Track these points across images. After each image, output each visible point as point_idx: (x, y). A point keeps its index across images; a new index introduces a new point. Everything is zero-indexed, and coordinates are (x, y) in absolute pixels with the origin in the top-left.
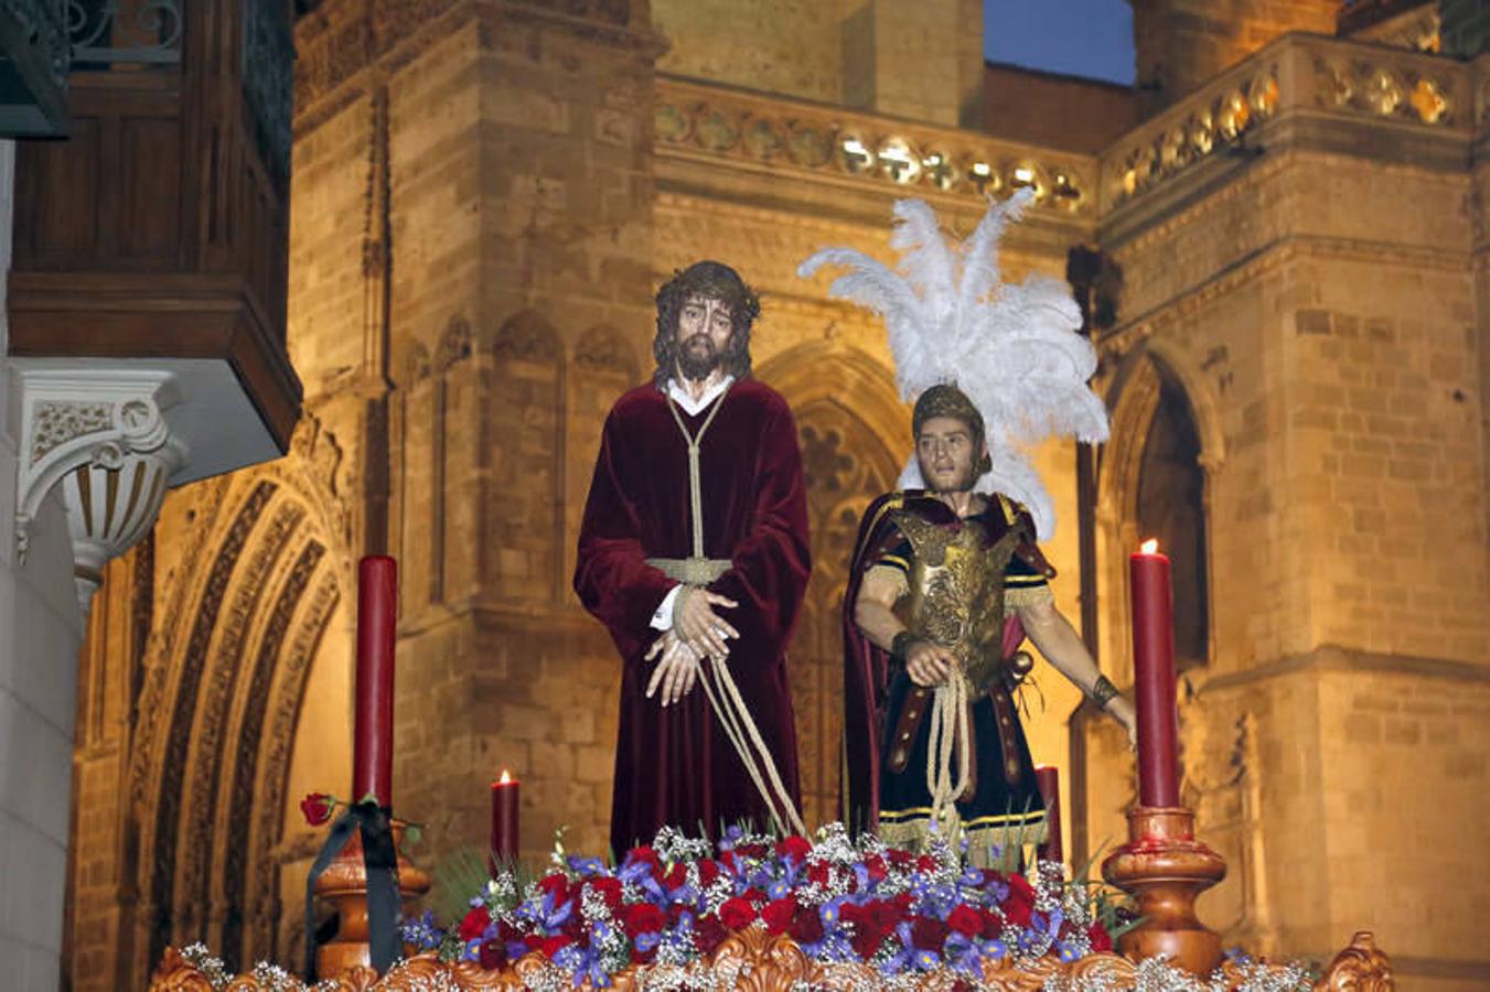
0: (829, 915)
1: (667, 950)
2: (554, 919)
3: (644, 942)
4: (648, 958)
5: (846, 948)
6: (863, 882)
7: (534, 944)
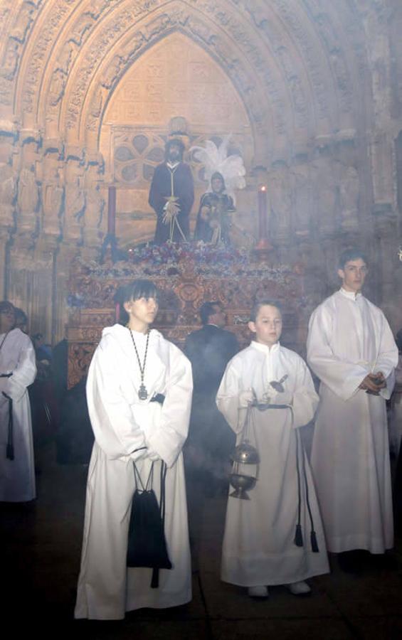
0: (201, 255)
1: (169, 261)
2: (148, 255)
3: (165, 259)
4: (166, 262)
5: (204, 261)
6: (207, 250)
7: (144, 260)
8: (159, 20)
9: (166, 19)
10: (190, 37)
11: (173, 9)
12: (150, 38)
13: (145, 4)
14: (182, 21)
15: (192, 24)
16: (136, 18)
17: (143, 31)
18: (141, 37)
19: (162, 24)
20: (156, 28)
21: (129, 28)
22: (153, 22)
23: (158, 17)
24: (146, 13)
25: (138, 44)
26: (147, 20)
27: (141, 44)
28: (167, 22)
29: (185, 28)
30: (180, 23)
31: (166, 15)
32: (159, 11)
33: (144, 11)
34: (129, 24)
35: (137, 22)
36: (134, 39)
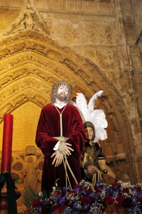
8: (20, 97)
9: (24, 96)
10: (37, 104)
11: (27, 92)
12: (15, 106)
13: (13, 90)
14: (32, 97)
15: (37, 98)
16: (8, 97)
17: (12, 103)
18: (10, 106)
19: (22, 99)
20: (19, 101)
21: (4, 102)
22: (17, 98)
23: (20, 96)
24: (14, 94)
25: (9, 109)
26: (14, 97)
27: (10, 109)
28: (25, 98)
29: (34, 100)
30: (31, 98)
31: (24, 95)
32: (21, 93)
33: (12, 93)
34: (4, 100)
35: (8, 99)
36: (7, 107)
